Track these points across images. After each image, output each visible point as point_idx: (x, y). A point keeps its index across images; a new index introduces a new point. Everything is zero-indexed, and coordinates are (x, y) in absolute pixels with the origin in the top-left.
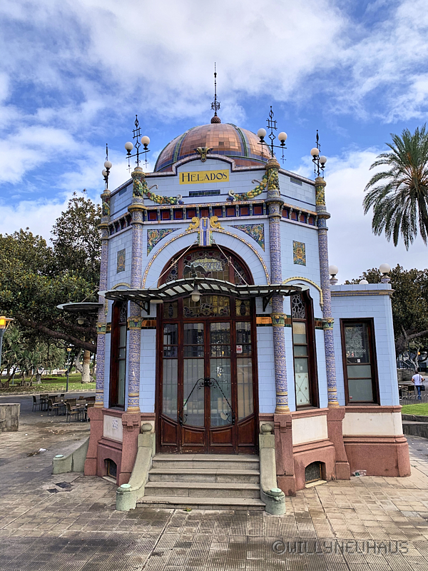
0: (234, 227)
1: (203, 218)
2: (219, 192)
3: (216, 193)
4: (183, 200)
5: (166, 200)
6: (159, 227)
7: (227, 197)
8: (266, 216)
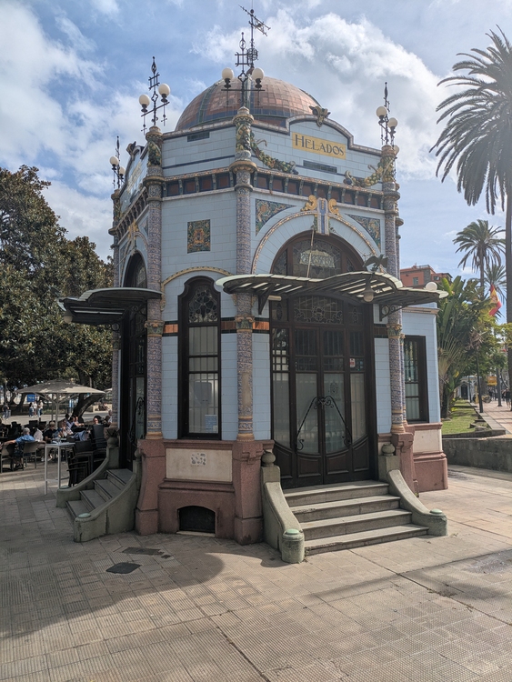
0: (352, 217)
1: (320, 199)
2: (336, 171)
3: (332, 170)
4: (297, 169)
5: (278, 165)
6: (270, 199)
7: (344, 178)
8: (383, 212)
